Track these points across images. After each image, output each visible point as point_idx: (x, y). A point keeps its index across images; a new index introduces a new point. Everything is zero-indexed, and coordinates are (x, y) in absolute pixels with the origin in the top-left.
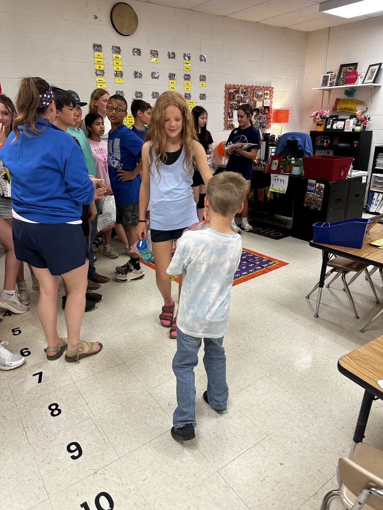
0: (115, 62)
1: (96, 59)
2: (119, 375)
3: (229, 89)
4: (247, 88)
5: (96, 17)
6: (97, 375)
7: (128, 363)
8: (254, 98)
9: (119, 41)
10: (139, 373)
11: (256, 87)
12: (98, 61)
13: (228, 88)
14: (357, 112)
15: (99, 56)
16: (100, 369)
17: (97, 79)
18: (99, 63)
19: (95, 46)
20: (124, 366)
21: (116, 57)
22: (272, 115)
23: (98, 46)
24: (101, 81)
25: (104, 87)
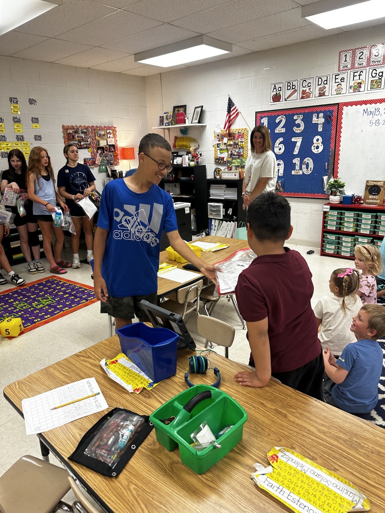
3: (67, 129)
4: (87, 128)
8: (97, 137)
11: (97, 127)
13: (65, 129)
14: (191, 149)
22: (119, 153)
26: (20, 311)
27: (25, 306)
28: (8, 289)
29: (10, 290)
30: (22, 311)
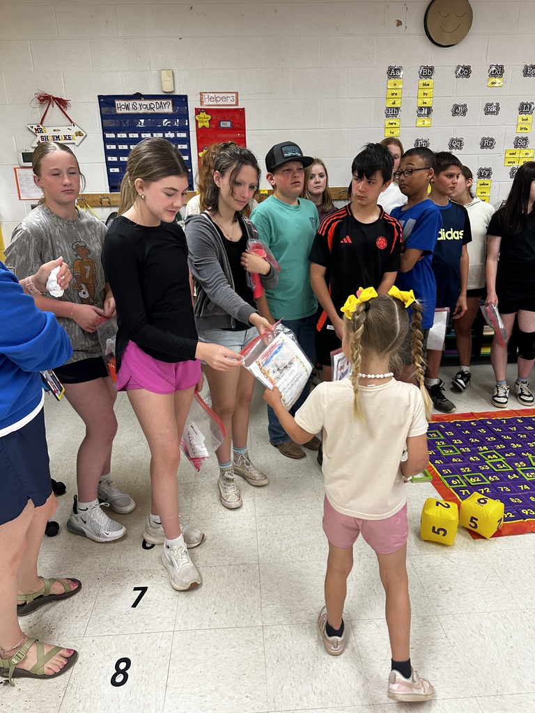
0: (421, 92)
1: (389, 91)
2: (242, 650)
5: (399, 23)
6: (213, 631)
7: (269, 630)
9: (432, 56)
10: (275, 662)
12: (393, 94)
15: (395, 85)
16: (223, 621)
17: (387, 122)
18: (395, 96)
19: (391, 69)
20: (260, 634)
21: (424, 85)
23: (395, 70)
24: (394, 126)
25: (396, 134)
26: (491, 473)
27: (501, 463)
28: (468, 411)
29: (472, 414)
30: (496, 474)
